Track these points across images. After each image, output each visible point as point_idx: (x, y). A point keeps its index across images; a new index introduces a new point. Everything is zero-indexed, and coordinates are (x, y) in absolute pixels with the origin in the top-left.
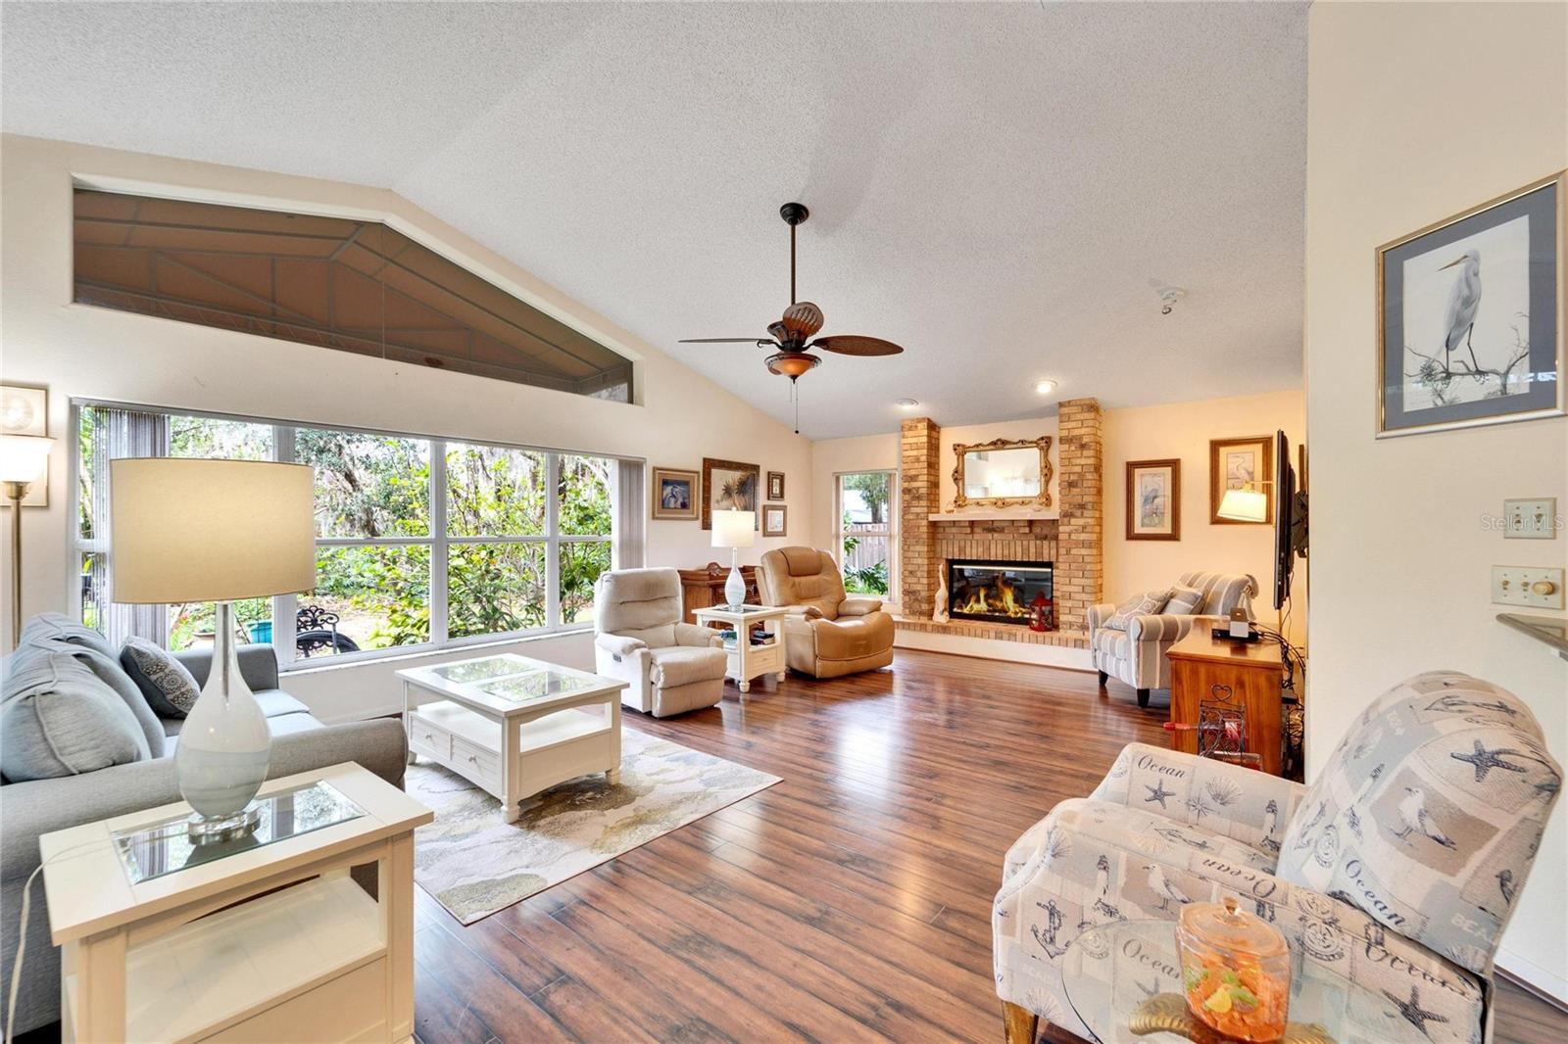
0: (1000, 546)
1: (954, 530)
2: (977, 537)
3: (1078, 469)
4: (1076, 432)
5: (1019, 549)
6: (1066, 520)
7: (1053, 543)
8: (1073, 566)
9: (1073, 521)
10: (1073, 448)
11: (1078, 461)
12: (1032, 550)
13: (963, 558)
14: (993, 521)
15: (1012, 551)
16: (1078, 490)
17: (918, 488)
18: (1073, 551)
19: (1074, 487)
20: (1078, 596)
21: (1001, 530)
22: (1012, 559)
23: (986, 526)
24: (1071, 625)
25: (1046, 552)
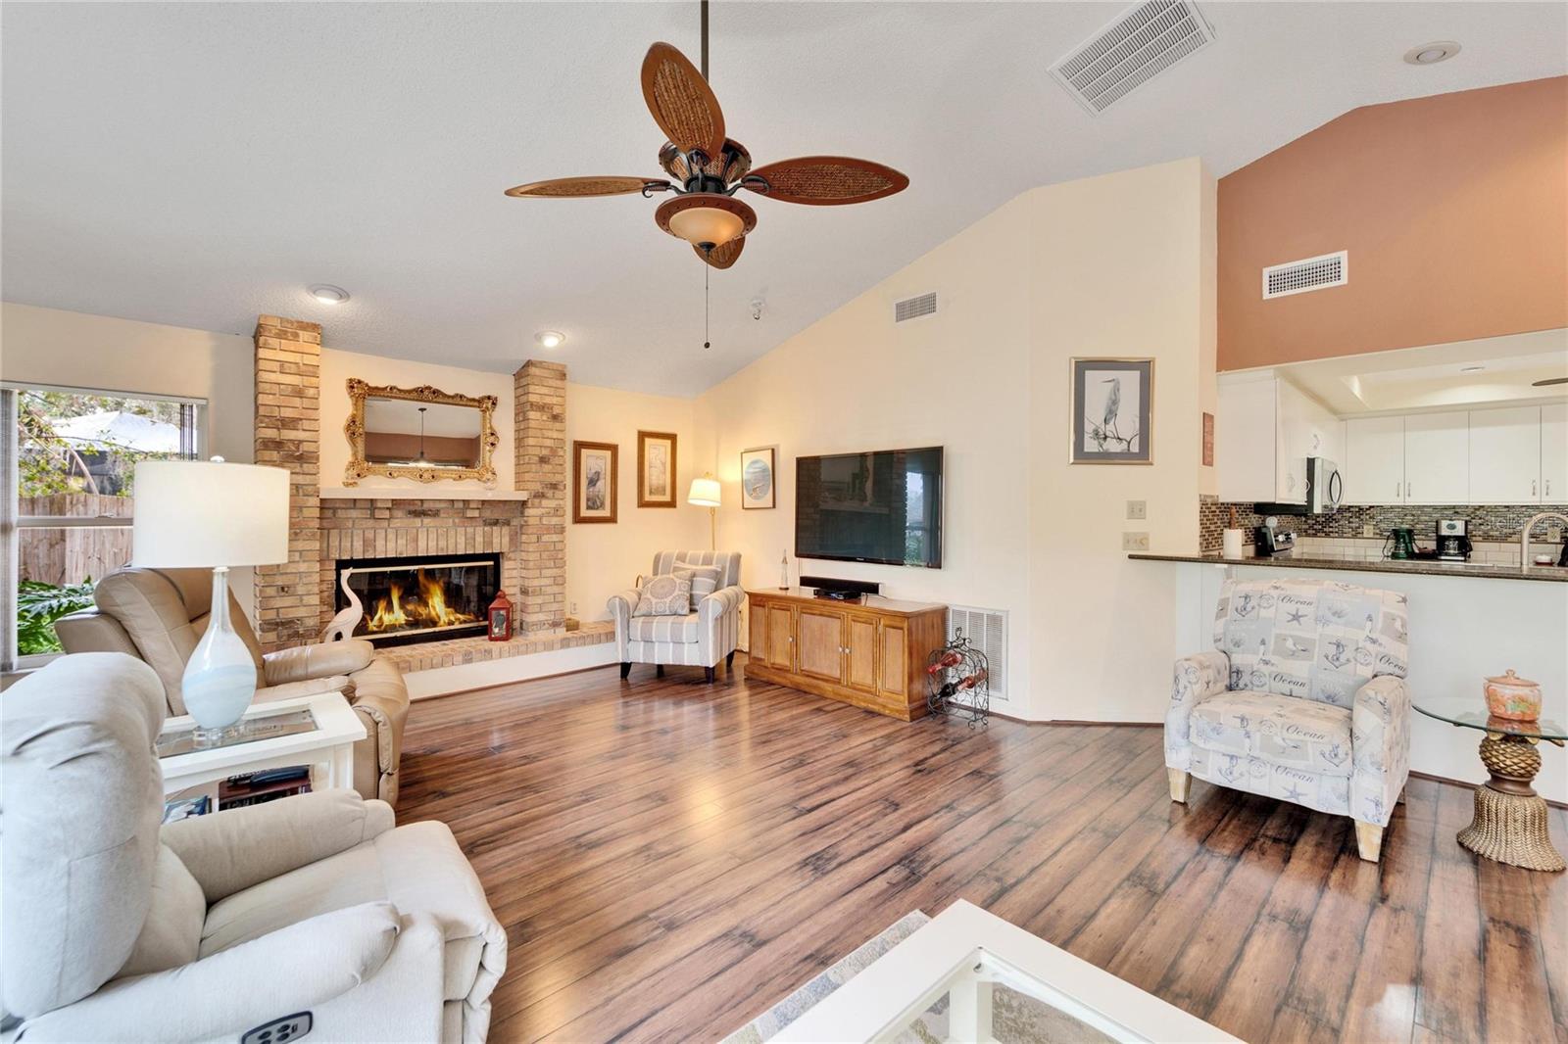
0: (433, 536)
1: (354, 514)
2: (396, 523)
3: (549, 443)
4: (548, 400)
5: (461, 540)
6: (537, 501)
7: (506, 530)
8: (544, 555)
9: (545, 502)
10: (545, 418)
11: (549, 434)
12: (479, 539)
13: (369, 556)
14: (422, 501)
15: (452, 541)
16: (550, 467)
17: (301, 442)
18: (545, 538)
19: (545, 462)
20: (549, 590)
21: (436, 514)
22: (450, 553)
23: (412, 508)
24: (541, 624)
25: (496, 540)
